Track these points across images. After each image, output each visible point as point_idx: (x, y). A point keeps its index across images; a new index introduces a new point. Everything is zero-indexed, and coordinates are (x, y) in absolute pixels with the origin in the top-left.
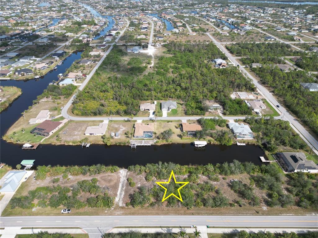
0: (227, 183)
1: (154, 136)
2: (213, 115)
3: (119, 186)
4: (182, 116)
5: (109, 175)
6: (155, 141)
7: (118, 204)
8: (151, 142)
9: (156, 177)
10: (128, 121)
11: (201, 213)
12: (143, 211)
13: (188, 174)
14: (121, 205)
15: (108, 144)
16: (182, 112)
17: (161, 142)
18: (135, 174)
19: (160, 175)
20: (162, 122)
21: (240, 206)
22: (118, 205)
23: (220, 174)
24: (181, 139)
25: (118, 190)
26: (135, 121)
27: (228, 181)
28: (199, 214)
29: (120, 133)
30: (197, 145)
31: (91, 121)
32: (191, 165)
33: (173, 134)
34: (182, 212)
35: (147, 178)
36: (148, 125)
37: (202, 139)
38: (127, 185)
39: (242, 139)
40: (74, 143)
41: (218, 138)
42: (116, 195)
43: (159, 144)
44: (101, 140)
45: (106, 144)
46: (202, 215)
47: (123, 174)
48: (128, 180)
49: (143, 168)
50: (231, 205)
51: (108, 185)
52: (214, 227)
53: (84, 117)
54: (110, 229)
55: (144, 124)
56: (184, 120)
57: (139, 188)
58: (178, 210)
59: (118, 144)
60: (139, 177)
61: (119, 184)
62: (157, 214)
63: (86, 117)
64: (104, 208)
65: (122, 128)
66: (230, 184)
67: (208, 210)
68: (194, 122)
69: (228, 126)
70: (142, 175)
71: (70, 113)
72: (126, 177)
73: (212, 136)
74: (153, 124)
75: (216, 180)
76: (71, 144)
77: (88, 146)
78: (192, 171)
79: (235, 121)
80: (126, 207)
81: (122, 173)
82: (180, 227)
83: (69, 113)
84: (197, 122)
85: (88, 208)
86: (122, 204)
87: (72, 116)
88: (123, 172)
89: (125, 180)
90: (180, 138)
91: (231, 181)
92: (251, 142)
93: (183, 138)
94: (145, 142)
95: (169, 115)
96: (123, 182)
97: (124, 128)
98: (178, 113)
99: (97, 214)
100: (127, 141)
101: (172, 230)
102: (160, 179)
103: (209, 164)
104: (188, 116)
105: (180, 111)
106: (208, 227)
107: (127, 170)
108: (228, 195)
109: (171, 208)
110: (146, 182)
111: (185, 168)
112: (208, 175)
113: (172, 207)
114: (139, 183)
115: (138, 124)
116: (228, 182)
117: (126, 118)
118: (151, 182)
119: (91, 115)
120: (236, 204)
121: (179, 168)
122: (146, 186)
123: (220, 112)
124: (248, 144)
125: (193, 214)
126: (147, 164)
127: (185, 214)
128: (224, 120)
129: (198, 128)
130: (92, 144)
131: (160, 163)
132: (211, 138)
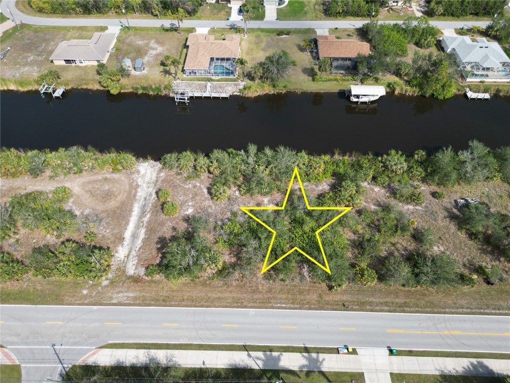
0: (446, 209)
1: (239, 70)
2: (399, 18)
3: (131, 211)
4: (317, 18)
5: (106, 179)
6: (242, 84)
7: (125, 267)
8: (230, 88)
9: (239, 186)
10: (174, 29)
11: (370, 303)
12: (198, 292)
13: (331, 180)
14: (131, 270)
15: (114, 91)
16: (317, 7)
17: (257, 89)
18: (179, 177)
19: (248, 182)
20: (262, 34)
21: (489, 283)
22: (124, 272)
23: (424, 180)
24: (313, 80)
25: (127, 223)
26: (191, 30)
27: (447, 202)
28: (362, 306)
29: (149, 61)
30: (358, 96)
31: (73, 28)
32: (339, 154)
33: (292, 67)
34: (313, 297)
35: (213, 191)
36: (224, 39)
37: (370, 81)
38: (154, 212)
39: (481, 82)
40: (21, 84)
41: (415, 78)
42: (121, 239)
43: (252, 94)
44: (94, 80)
45: (109, 91)
46: (372, 311)
47: (148, 175)
48: (157, 193)
49: (202, 160)
50: (462, 278)
51: (100, 207)
52: (410, 353)
53: (57, 17)
54: (91, 350)
55: (212, 37)
56: (323, 27)
57: (187, 219)
58: (301, 292)
59: (140, 92)
60: (190, 186)
61: (132, 206)
62: (238, 303)
63: (64, 17)
64: (80, 279)
65: (153, 49)
66: (453, 213)
67: (389, 293)
68: (349, 35)
69: (440, 46)
70: (202, 182)
71: (24, 7)
72: (155, 185)
73: (398, 73)
74: (237, 37)
75: (413, 198)
76: (13, 87)
77: (58, 93)
78: (341, 171)
79: (457, 33)
80: (146, 278)
81: (146, 173)
82: (306, 350)
83: (20, 6)
84: (358, 35)
85: (34, 278)
86: (134, 267)
87: (28, 14)
88: (149, 171)
89: (151, 195)
90: (310, 78)
91: (456, 201)
92: (506, 88)
93: (318, 77)
94: (214, 88)
95: (281, 15)
96: (145, 199)
97: (160, 49)
98: (306, 9)
99: (57, 299)
100: (166, 83)
101: (278, 359)
102: (251, 195)
103: (393, 152)
104: (333, 20)
105: (313, 7)
106: (391, 351)
107: (158, 165)
108: (451, 246)
109: (277, 285)
110: (208, 203)
111: (322, 162)
112: (389, 185)
113: (282, 280)
114: (190, 204)
115: (196, 36)
116: (449, 206)
117: (167, 23)
118: (223, 202)
119: (76, 14)
120: (475, 277)
121: (306, 163)
122: (209, 215)
123: (418, 8)
124: (496, 96)
125: (345, 307)
126: (215, 151)
127: (321, 305)
128: (433, 28)
129: (361, 49)
130: (69, 87)
131: (253, 148)
132: (393, 79)
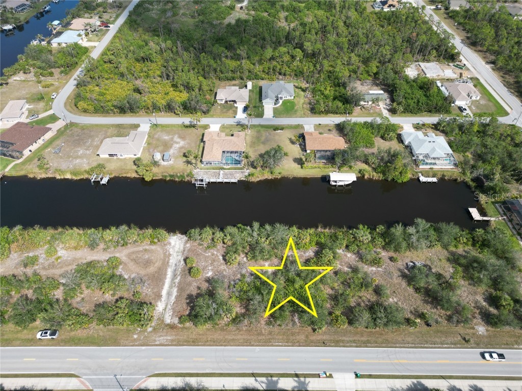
0: (400, 270)
1: (244, 161)
2: (370, 115)
3: (166, 274)
4: (304, 116)
5: (146, 250)
6: (247, 172)
7: (163, 317)
8: (238, 175)
9: (247, 254)
10: (192, 126)
11: (343, 341)
12: (217, 335)
13: (315, 248)
14: (168, 320)
15: (148, 179)
16: (305, 106)
17: (260, 175)
18: (201, 247)
19: (253, 251)
20: (262, 130)
21: (428, 325)
22: (163, 321)
23: (384, 248)
24: (302, 168)
25: (163, 284)
26: (206, 127)
27: (400, 264)
28: (337, 343)
29: (174, 153)
30: (336, 182)
31: (113, 126)
32: (321, 227)
33: (286, 157)
34: (302, 337)
35: (227, 258)
36: (232, 135)
37: (345, 168)
38: (183, 276)
39: (430, 168)
40: (73, 173)
41: (379, 166)
42: (159, 296)
43: (254, 179)
44: (131, 170)
45: (143, 179)
46: (344, 346)
47: (177, 246)
48: (185, 260)
49: (219, 234)
50: (408, 321)
51: (143, 272)
52: (370, 376)
53: (99, 116)
54: (143, 378)
55: (223, 134)
56: (310, 124)
57: (208, 280)
58: (293, 334)
59: (168, 179)
60: (210, 254)
61: (166, 270)
62: (248, 343)
63: (104, 117)
64: (131, 327)
65: (177, 143)
66: (405, 273)
67: (356, 333)
68: (329, 130)
69: (400, 139)
70: (218, 251)
71: (71, 107)
72: (183, 254)
73: (366, 162)
74: (242, 134)
75: (376, 262)
76: (68, 176)
77: (105, 181)
78: (323, 241)
79: (414, 128)
80: (180, 326)
81: (175, 244)
82: (297, 375)
83: (68, 107)
84: (337, 130)
85: (97, 327)
86: (170, 317)
87: (75, 114)
88: (177, 243)
89: (180, 261)
90: (300, 166)
91: (407, 264)
92: (449, 174)
93: (305, 165)
94: (225, 174)
95: (277, 113)
96: (176, 265)
97: (182, 143)
98: (296, 108)
99: (116, 343)
100: (188, 171)
101: (277, 382)
102: (256, 261)
103: (361, 226)
104: (317, 117)
105: (301, 106)
106: (356, 375)
107: (184, 238)
108: (402, 298)
109: (276, 329)
110: (223, 267)
111: (308, 235)
112: (358, 252)
113: (280, 325)
114: (210, 268)
115: (210, 133)
116: (402, 267)
117: (187, 120)
118: (235, 266)
119: (114, 113)
120: (418, 320)
121: (296, 235)
122: (224, 277)
123: (385, 106)
124: (442, 180)
125: (324, 344)
126: (229, 227)
127: (308, 343)
128: (393, 125)
129: (338, 143)
130: (112, 176)
131: (256, 225)
132: (364, 166)
